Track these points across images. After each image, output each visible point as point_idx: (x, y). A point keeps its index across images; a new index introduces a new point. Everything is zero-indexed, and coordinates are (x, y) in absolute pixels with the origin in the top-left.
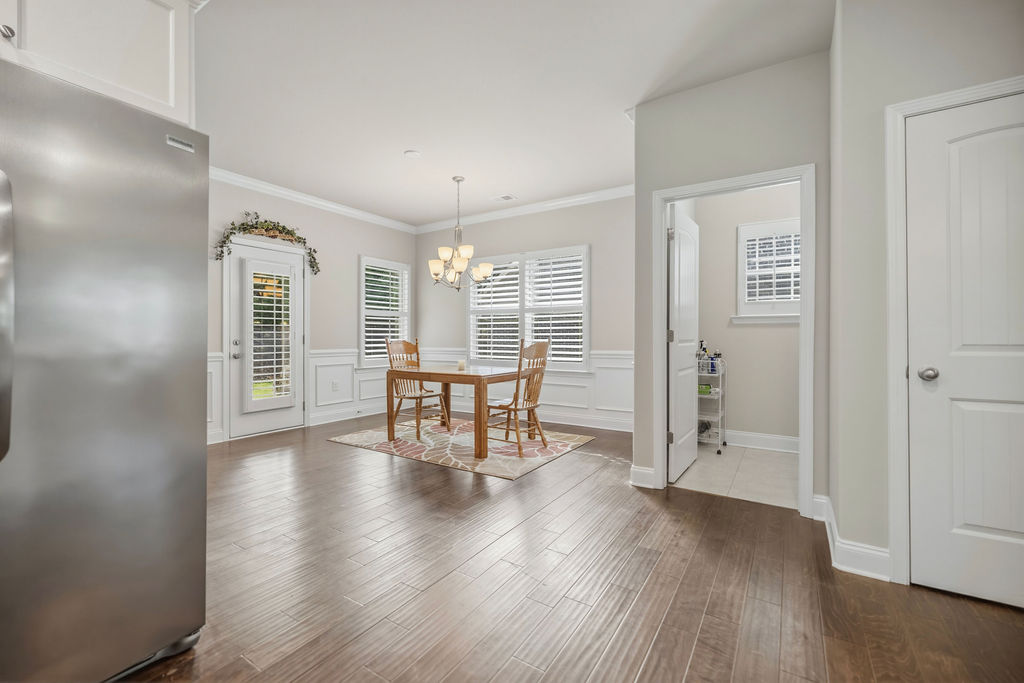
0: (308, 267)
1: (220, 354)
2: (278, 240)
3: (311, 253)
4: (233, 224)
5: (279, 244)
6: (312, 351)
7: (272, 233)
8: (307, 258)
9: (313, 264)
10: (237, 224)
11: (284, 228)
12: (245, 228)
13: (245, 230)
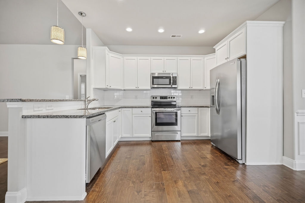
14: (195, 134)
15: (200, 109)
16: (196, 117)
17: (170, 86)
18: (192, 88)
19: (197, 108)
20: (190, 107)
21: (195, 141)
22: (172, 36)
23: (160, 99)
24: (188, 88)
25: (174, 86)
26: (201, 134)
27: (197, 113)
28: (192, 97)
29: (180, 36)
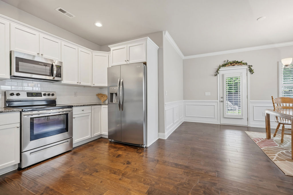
0: (249, 72)
1: (217, 101)
2: (236, 66)
3: (250, 67)
4: (220, 65)
5: (236, 67)
6: (251, 101)
7: (233, 64)
8: (248, 69)
9: (251, 71)
10: (221, 65)
11: (237, 61)
12: (224, 65)
13: (224, 66)
14: (89, 136)
15: (93, 107)
16: (90, 117)
17: (51, 78)
18: (80, 84)
19: (90, 107)
20: (84, 105)
21: (90, 144)
22: (60, 10)
23: (28, 96)
24: (75, 83)
25: (56, 79)
26: (95, 134)
27: (91, 112)
28: (75, 94)
29: (71, 16)
